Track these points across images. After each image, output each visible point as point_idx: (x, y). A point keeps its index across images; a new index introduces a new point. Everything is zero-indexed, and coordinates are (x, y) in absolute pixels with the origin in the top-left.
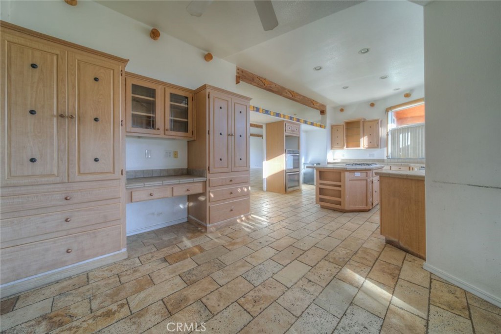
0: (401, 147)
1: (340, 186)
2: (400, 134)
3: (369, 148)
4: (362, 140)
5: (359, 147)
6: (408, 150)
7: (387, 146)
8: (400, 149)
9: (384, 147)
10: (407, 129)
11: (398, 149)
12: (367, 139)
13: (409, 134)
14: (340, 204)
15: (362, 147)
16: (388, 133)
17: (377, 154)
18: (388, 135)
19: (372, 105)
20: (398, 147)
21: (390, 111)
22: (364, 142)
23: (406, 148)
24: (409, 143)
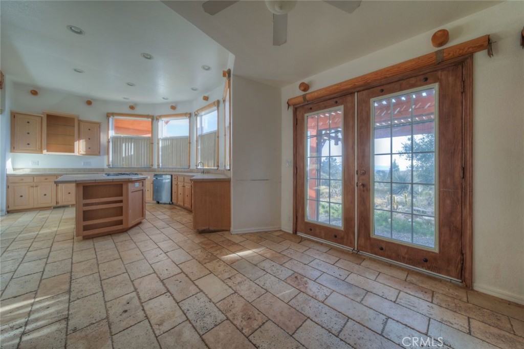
0: (124, 155)
1: (121, 201)
2: (123, 143)
3: (87, 154)
4: (76, 143)
5: (73, 152)
6: (131, 159)
7: (108, 154)
8: (123, 158)
9: (104, 155)
10: (129, 140)
11: (120, 158)
12: (84, 143)
13: (133, 144)
14: (121, 222)
15: (76, 153)
16: (109, 140)
17: (95, 162)
18: (108, 142)
19: (89, 103)
20: (120, 155)
21: (112, 117)
22: (80, 146)
23: (129, 158)
24: (132, 153)
